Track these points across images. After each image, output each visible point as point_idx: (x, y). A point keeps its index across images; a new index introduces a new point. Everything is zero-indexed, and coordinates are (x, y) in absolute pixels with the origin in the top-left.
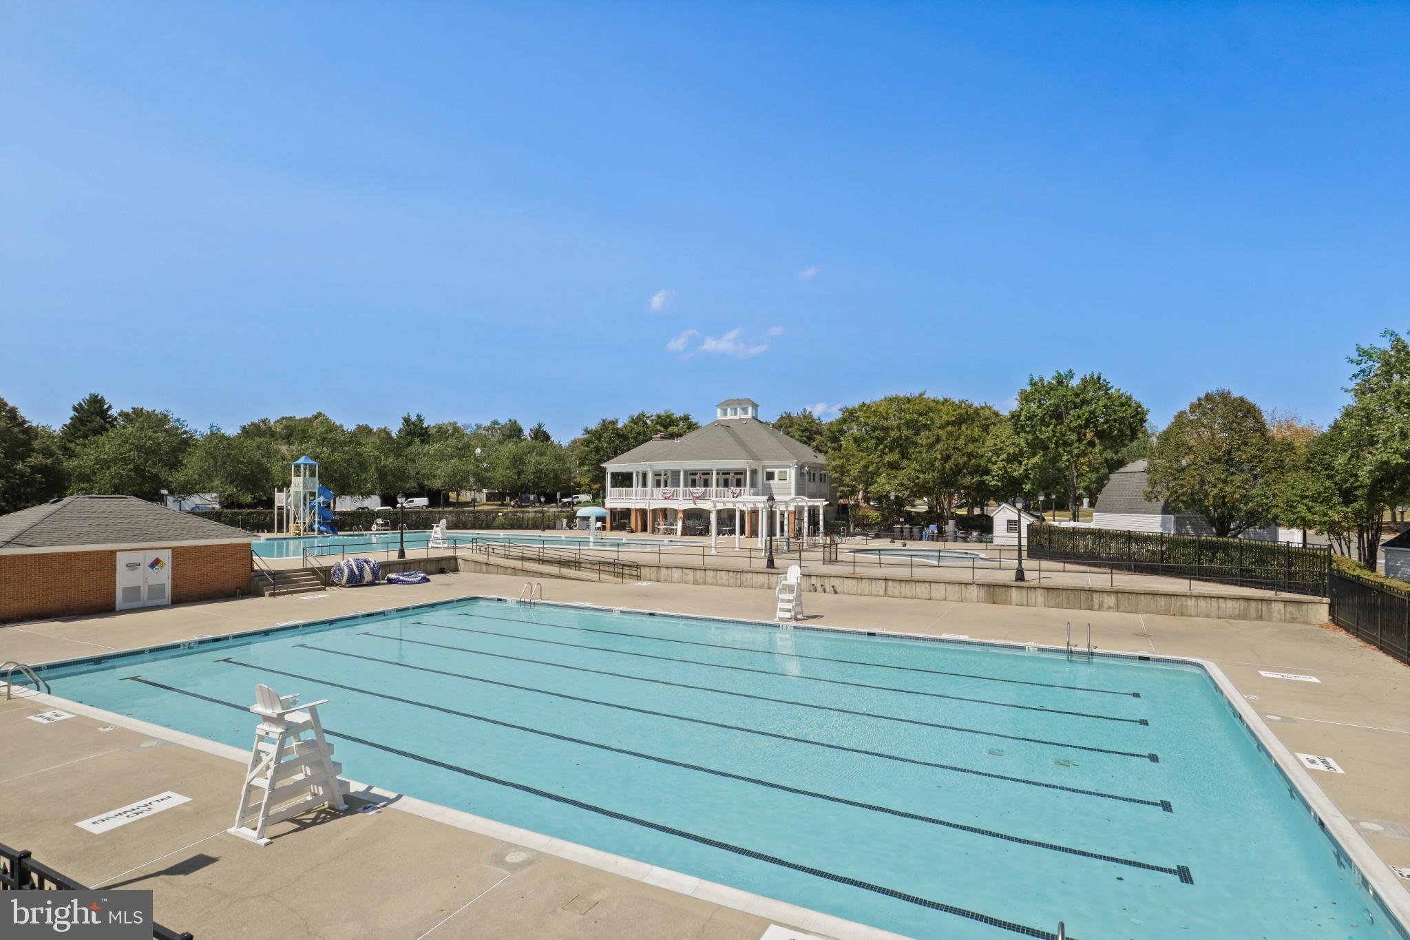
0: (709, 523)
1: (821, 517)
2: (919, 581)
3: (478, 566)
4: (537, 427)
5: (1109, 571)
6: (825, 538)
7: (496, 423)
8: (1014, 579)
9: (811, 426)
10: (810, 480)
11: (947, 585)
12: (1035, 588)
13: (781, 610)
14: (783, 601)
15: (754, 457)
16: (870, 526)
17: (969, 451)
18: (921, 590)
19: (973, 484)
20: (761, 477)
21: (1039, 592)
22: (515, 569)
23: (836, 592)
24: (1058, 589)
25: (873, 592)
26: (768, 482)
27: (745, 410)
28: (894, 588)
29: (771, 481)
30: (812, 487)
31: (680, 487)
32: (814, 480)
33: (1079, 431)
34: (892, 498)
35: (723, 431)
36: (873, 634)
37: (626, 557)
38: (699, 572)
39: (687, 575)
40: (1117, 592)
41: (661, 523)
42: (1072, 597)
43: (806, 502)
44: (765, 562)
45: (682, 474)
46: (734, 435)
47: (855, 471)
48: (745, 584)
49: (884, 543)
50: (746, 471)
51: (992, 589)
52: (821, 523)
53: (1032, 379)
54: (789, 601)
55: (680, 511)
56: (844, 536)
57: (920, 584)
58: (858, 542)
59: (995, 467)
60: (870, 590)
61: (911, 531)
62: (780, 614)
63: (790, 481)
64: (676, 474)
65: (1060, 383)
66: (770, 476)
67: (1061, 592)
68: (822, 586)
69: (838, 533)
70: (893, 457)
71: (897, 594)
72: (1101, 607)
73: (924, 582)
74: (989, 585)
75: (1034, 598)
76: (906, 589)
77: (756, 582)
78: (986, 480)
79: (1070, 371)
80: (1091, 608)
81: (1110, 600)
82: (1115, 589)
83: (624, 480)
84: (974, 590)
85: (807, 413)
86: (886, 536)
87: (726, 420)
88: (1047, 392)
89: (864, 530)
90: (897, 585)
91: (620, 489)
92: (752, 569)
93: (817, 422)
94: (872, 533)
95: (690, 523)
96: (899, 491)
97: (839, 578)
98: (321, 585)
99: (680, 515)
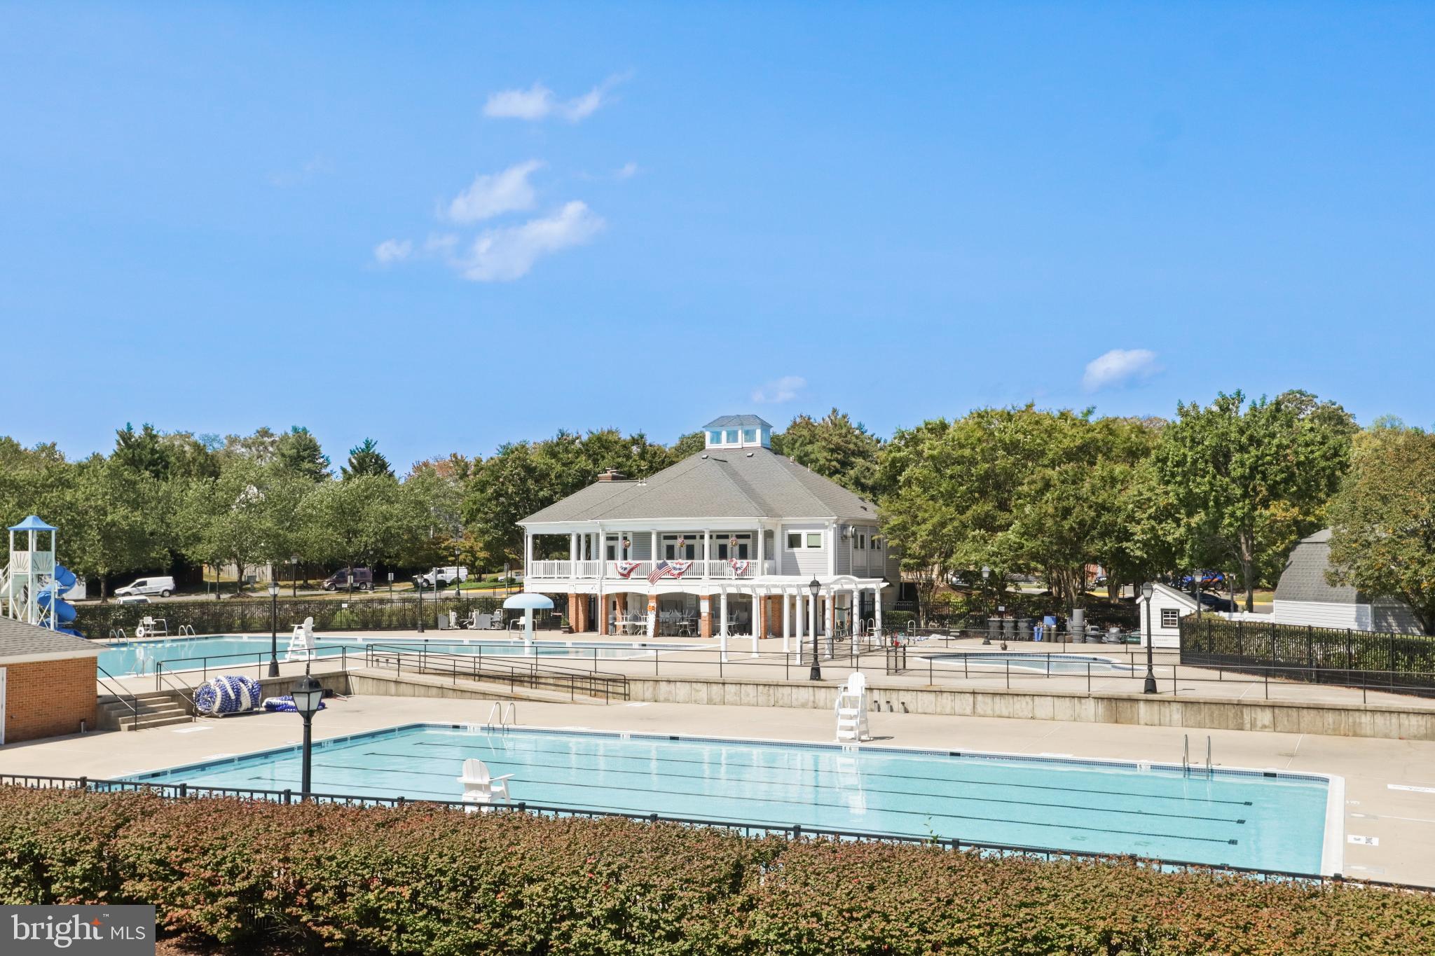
0: (698, 614)
1: (878, 606)
2: (1017, 695)
3: (382, 686)
4: (363, 446)
5: (1263, 679)
6: (883, 638)
7: (265, 433)
8: (1143, 690)
9: (846, 442)
10: (856, 547)
11: (1056, 699)
12: (1169, 702)
13: (842, 728)
14: (844, 717)
15: (769, 512)
16: (954, 619)
17: (1100, 501)
18: (1021, 705)
19: (1105, 553)
20: (780, 543)
21: (1175, 706)
22: (442, 688)
23: (906, 711)
24: (1199, 703)
25: (958, 710)
26: (790, 550)
27: (749, 435)
28: (984, 704)
29: (796, 550)
30: (859, 557)
31: (650, 558)
32: (862, 547)
33: (1245, 481)
34: (986, 575)
35: (717, 466)
36: (958, 755)
37: (607, 668)
38: (715, 687)
39: (697, 691)
40: (1273, 707)
41: (619, 615)
42: (1216, 713)
43: (855, 584)
44: (807, 671)
45: (654, 538)
46: (734, 475)
47: (923, 532)
48: (781, 703)
49: (974, 645)
50: (755, 533)
51: (1114, 705)
52: (878, 615)
53: (1181, 408)
54: (851, 718)
55: (652, 597)
56: (911, 634)
57: (1019, 698)
58: (934, 642)
59: (1139, 527)
60: (953, 708)
61: (1016, 627)
62: (840, 734)
63: (826, 548)
64: (642, 539)
65: (1225, 409)
66: (794, 541)
67: (1202, 706)
68: (888, 702)
69: (902, 629)
70: (984, 507)
71: (989, 712)
72: (1253, 726)
73: (1025, 695)
74: (1110, 699)
75: (1168, 715)
76: (1001, 705)
77: (797, 700)
78: (1126, 548)
79: (1239, 393)
80: (1240, 728)
81: (1265, 717)
82: (1270, 702)
83: (553, 546)
84: (1091, 704)
85: (840, 416)
86: (976, 635)
87: (719, 450)
88: (1202, 426)
89: (943, 625)
90: (988, 699)
91: (547, 561)
92: (790, 682)
93: (857, 432)
94: (955, 630)
95: (665, 615)
96: (995, 563)
97: (910, 693)
98: (187, 714)
99: (653, 604)
